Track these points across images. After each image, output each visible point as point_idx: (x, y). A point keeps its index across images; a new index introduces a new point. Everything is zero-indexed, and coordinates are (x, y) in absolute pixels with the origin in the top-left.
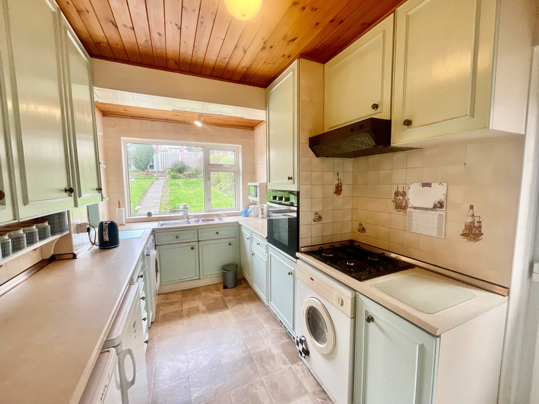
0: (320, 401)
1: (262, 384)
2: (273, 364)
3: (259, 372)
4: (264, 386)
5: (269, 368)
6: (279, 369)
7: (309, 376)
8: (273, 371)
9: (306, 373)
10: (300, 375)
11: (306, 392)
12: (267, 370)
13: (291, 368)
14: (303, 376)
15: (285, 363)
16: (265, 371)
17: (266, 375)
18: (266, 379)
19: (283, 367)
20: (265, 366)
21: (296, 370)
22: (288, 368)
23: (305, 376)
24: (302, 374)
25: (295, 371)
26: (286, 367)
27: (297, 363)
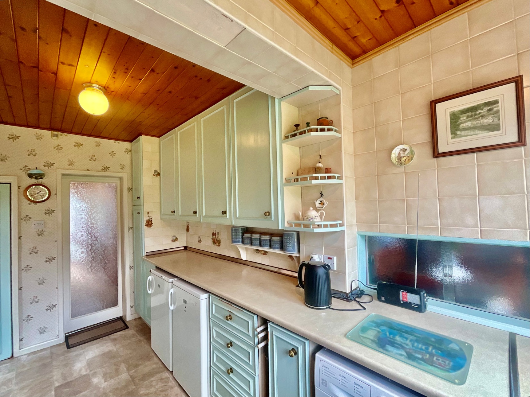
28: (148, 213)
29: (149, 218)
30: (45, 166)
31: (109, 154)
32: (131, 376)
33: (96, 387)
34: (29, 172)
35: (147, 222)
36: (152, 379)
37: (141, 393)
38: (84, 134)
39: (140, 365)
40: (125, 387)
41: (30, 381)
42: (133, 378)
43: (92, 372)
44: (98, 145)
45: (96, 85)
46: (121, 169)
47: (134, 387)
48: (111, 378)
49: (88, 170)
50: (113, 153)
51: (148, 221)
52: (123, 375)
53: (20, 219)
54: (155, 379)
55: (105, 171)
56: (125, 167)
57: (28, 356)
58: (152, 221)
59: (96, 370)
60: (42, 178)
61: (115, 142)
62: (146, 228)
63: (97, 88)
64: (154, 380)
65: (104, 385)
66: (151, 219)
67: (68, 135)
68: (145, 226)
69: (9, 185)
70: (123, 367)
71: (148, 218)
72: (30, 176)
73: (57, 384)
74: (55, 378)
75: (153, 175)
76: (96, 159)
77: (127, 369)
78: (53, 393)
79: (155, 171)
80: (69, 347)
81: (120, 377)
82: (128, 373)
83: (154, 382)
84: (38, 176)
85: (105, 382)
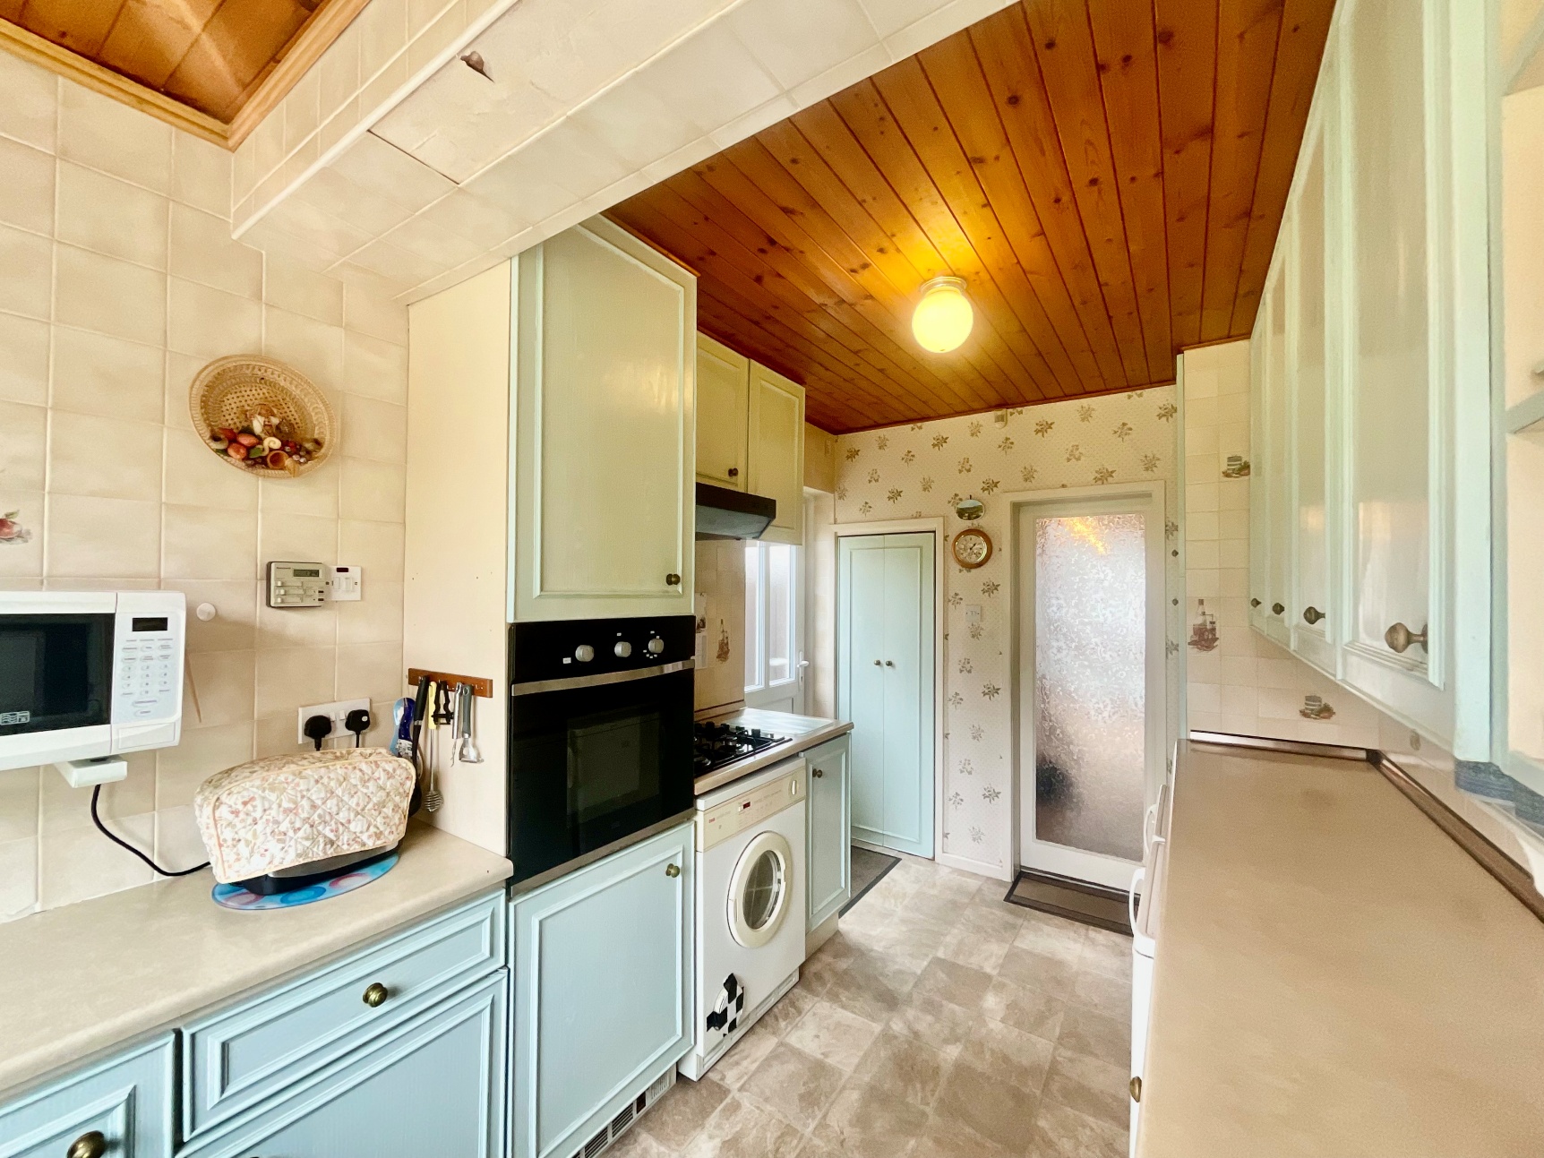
0: (784, 1023)
1: (823, 1125)
2: (754, 1131)
3: (798, 1151)
4: (825, 1117)
5: (771, 1136)
6: (762, 1110)
7: (742, 1051)
8: (774, 1121)
9: (736, 1057)
10: (749, 1065)
11: (781, 1044)
12: (782, 1135)
13: (740, 1089)
14: (749, 1060)
15: (736, 1106)
16: (788, 1139)
17: (796, 1131)
18: (806, 1125)
19: (748, 1105)
20: (770, 1147)
21: (739, 1079)
22: (745, 1093)
23: (746, 1058)
24: (745, 1063)
25: (746, 1078)
26: (745, 1100)
27: (721, 1083)
28: (1201, 602)
29: (1205, 621)
30: (984, 489)
31: (1115, 432)
32: (1054, 1062)
33: (980, 1017)
34: (960, 506)
35: (1195, 633)
36: (1091, 1120)
37: (1042, 1123)
38: (1111, 389)
39: (1096, 1056)
40: (1024, 1072)
41: (921, 916)
42: (1054, 1070)
43: (1000, 979)
44: (1086, 416)
45: (941, 279)
46: (1147, 469)
47: (1038, 1093)
48: (1018, 1024)
49: (1063, 486)
50: (1124, 430)
51: (1200, 629)
52: (1044, 1041)
53: (946, 601)
54: (1094, 1126)
55: (1103, 483)
56: (1157, 462)
57: (950, 873)
58: (1214, 629)
59: (1010, 983)
60: (978, 517)
61: (1129, 397)
62: (1193, 652)
63: (945, 282)
64: (1092, 1129)
65: (995, 1025)
66: (1212, 623)
67: (1025, 409)
68: (1189, 644)
69: (933, 534)
70: (1056, 1025)
71: (1199, 620)
72: (961, 513)
73: (940, 954)
74: (948, 939)
75: (1222, 474)
76: (1081, 453)
77: (1060, 1038)
78: (925, 963)
79: (1230, 459)
80: (1009, 898)
81: (1034, 1038)
82: (1055, 1049)
83: (1088, 1132)
84: (972, 514)
85: (1003, 1021)
